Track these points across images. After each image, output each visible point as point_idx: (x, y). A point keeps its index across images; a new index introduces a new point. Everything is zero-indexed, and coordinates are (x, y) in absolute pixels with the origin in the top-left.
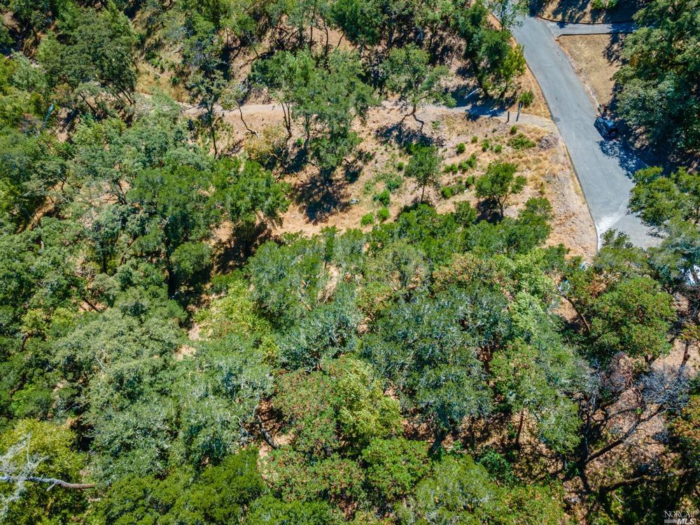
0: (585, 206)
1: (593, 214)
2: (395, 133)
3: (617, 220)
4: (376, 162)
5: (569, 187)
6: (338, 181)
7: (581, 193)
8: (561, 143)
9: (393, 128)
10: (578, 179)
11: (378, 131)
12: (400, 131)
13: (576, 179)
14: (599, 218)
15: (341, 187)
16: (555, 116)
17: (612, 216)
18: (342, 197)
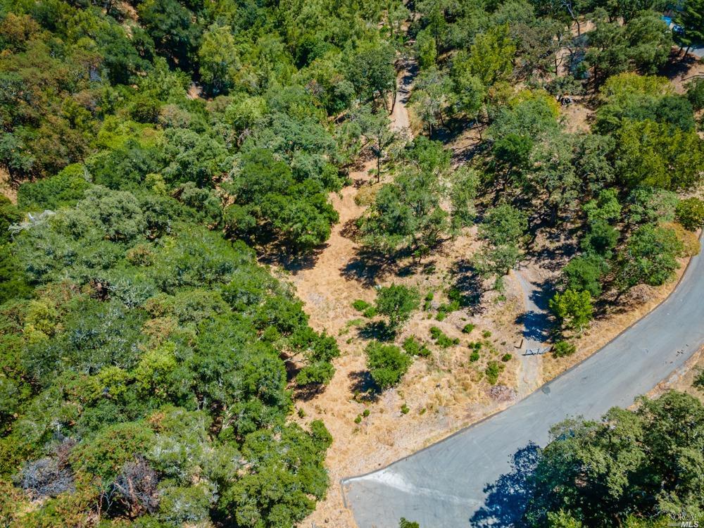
0: (409, 453)
1: (400, 462)
2: (469, 274)
3: (403, 490)
4: (427, 279)
5: (431, 431)
6: (397, 266)
7: (428, 444)
8: (503, 406)
9: (472, 269)
10: (450, 437)
11: (463, 261)
12: (473, 277)
13: (449, 435)
14: (396, 470)
15: (390, 271)
16: (551, 386)
17: (406, 483)
18: (379, 278)
